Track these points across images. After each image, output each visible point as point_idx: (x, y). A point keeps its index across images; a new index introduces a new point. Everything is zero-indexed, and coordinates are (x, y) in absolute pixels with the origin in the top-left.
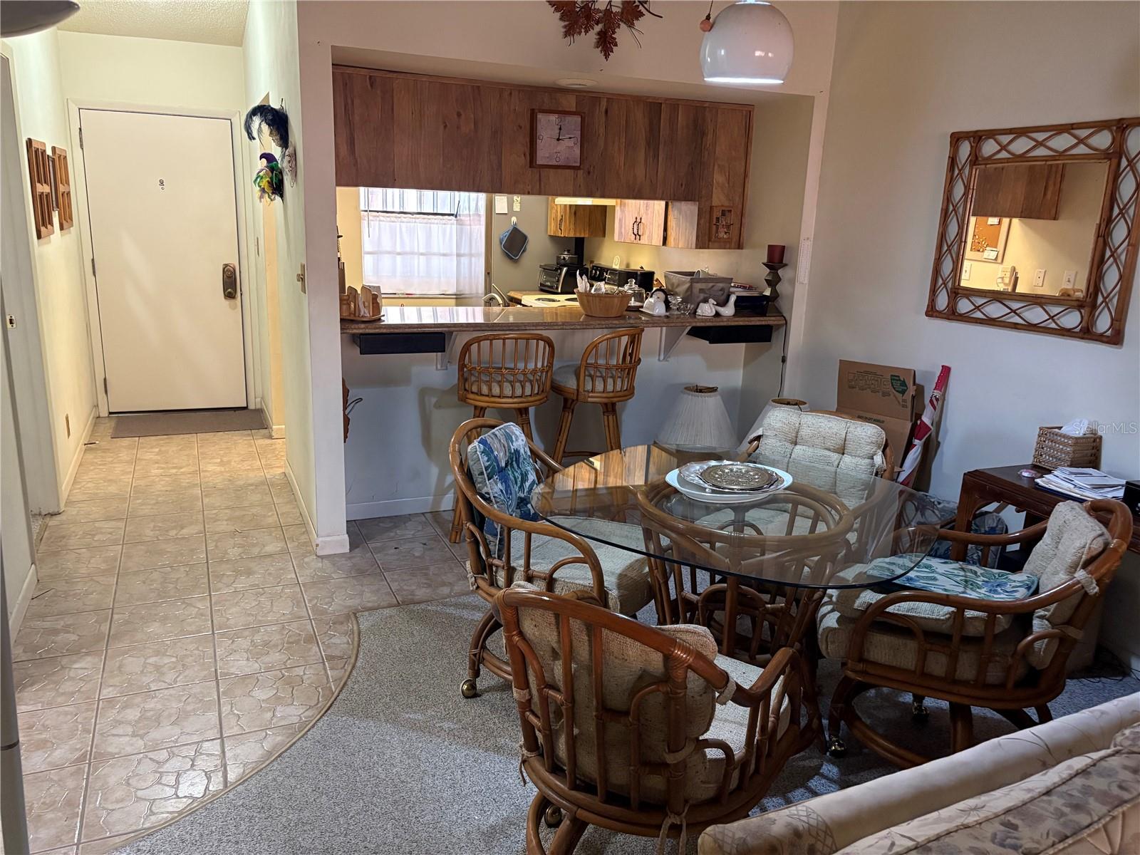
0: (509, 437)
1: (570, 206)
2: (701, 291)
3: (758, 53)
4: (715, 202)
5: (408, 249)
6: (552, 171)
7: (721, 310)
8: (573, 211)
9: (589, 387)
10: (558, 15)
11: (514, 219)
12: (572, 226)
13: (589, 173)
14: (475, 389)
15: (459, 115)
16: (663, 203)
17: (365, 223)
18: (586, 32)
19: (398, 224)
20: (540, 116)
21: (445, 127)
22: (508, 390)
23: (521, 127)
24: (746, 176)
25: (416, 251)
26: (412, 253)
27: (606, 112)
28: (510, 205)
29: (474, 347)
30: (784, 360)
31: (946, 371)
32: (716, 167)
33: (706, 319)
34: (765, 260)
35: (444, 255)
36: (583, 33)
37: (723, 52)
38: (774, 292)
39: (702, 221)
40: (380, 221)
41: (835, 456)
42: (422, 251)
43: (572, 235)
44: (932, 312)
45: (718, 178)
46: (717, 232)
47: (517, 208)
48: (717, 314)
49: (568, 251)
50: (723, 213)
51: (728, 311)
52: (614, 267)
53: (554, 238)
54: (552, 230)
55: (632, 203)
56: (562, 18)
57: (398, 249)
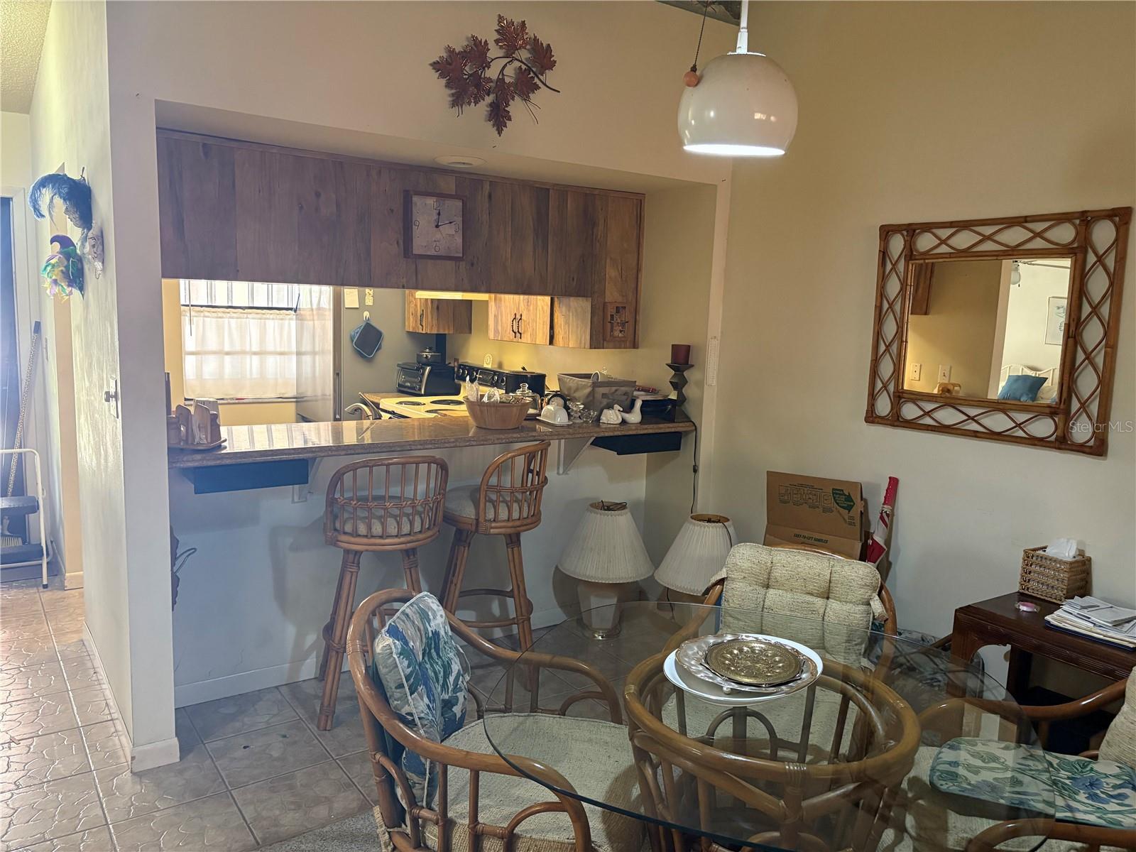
0: (424, 616)
1: (432, 300)
2: (604, 395)
3: (758, 116)
4: (608, 298)
5: (238, 348)
6: (430, 262)
7: (628, 417)
8: (435, 306)
9: (491, 515)
10: (443, 81)
11: (366, 314)
12: (435, 322)
13: (472, 265)
14: (348, 528)
15: (318, 195)
16: (548, 299)
17: (186, 320)
18: (476, 103)
19: (226, 320)
20: (415, 199)
21: (301, 208)
22: (392, 528)
23: (392, 211)
24: (638, 270)
25: (248, 349)
26: (243, 353)
27: (490, 196)
28: (362, 298)
29: (348, 477)
30: (695, 471)
31: (894, 482)
32: (608, 260)
33: (612, 428)
34: (669, 362)
35: (282, 354)
36: (473, 104)
37: (712, 114)
38: (680, 395)
39: (595, 319)
40: (205, 316)
41: (819, 602)
42: (255, 349)
43: (435, 332)
44: (871, 417)
45: (611, 272)
46: (612, 331)
47: (369, 301)
48: (624, 422)
49: (430, 349)
50: (618, 311)
51: (635, 417)
52: (486, 366)
53: (413, 335)
54: (411, 325)
55: (509, 299)
56: (448, 86)
57: (227, 349)
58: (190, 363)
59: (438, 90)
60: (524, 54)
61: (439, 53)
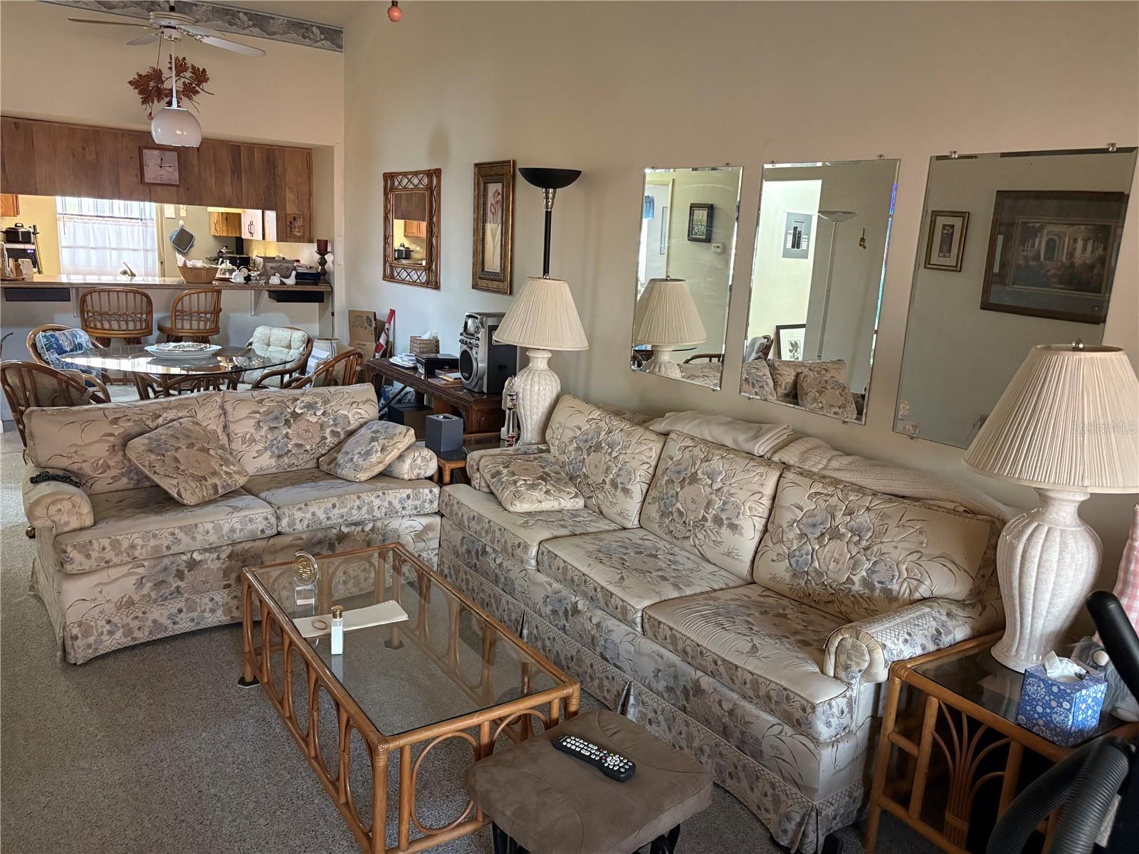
0: (74, 336)
2: (272, 268)
4: (289, 211)
5: (100, 245)
6: (159, 187)
7: (285, 280)
8: (224, 217)
9: (180, 326)
10: (137, 91)
11: (181, 222)
12: (225, 228)
13: (188, 189)
14: (92, 325)
15: (84, 148)
16: (260, 211)
17: (60, 224)
18: (159, 102)
20: (145, 151)
21: (74, 156)
22: (115, 326)
23: (132, 158)
24: (310, 195)
25: (108, 246)
26: (104, 248)
28: (177, 212)
30: (333, 314)
31: (393, 312)
32: (287, 189)
33: (275, 286)
34: (317, 250)
35: (134, 250)
36: (156, 101)
38: (323, 269)
39: (280, 224)
40: (74, 222)
41: (286, 350)
42: (114, 246)
43: (225, 234)
44: (385, 278)
45: (289, 196)
46: (291, 231)
47: (183, 213)
48: (283, 283)
50: (295, 219)
51: (291, 281)
56: (140, 93)
57: (92, 245)
58: (65, 255)
59: (134, 96)
60: (188, 74)
61: (133, 76)
